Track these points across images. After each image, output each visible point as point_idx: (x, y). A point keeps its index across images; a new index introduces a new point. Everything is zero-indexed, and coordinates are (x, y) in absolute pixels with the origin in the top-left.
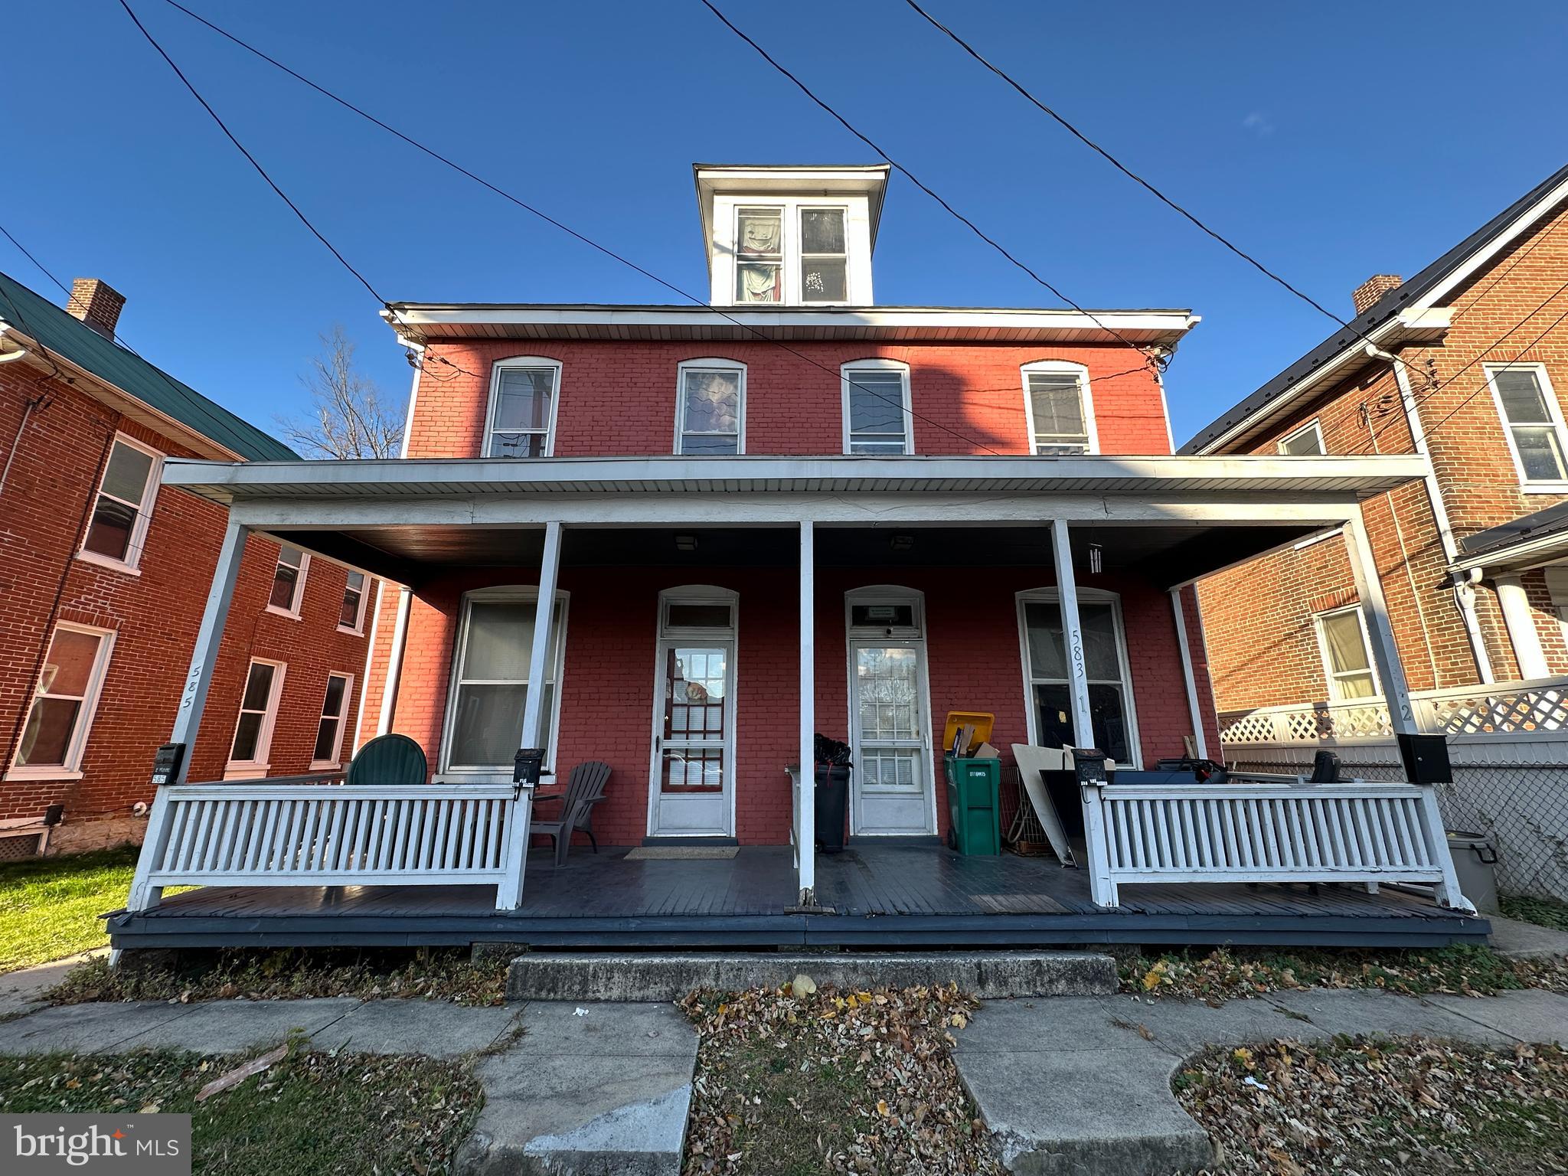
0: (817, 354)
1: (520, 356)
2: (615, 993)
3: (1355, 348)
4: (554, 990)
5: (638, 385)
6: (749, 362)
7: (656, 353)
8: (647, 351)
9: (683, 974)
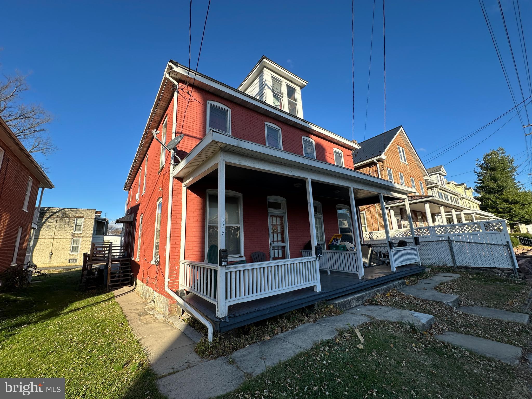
0: (297, 132)
1: (216, 101)
2: (355, 305)
3: (372, 159)
4: (346, 307)
5: (255, 126)
6: (282, 128)
7: (259, 116)
8: (256, 115)
9: (363, 297)
